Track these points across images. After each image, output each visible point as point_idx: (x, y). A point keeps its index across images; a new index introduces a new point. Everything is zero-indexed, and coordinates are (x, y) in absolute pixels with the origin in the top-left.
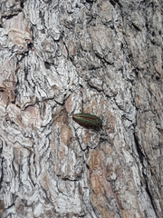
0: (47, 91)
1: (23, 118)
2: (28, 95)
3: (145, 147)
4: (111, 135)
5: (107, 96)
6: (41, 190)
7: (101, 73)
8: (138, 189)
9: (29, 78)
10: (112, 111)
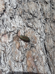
0: (11, 29)
1: (2, 39)
2: (4, 30)
4: (35, 45)
5: (34, 30)
6: (8, 66)
7: (32, 21)
8: (45, 64)
10: (36, 35)
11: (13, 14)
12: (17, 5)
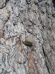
0: (14, 34)
1: (6, 43)
2: (8, 35)
3: (46, 52)
4: (35, 48)
5: (34, 35)
6: (12, 67)
7: (32, 27)
9: (8, 29)
10: (35, 40)
11: (16, 21)
12: (19, 14)
